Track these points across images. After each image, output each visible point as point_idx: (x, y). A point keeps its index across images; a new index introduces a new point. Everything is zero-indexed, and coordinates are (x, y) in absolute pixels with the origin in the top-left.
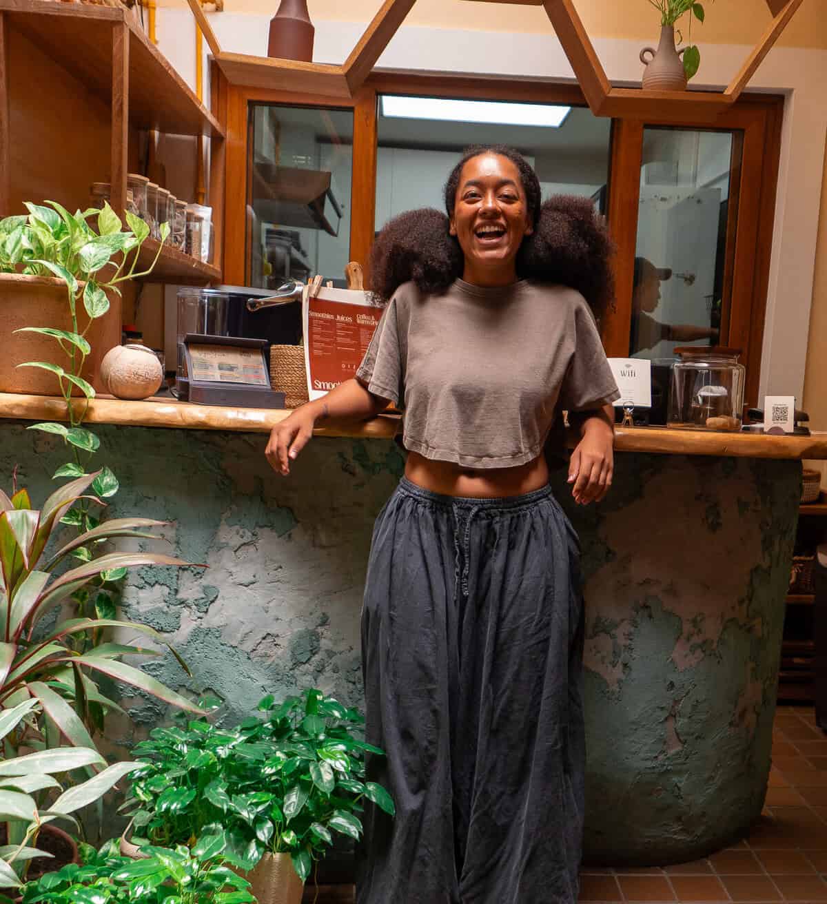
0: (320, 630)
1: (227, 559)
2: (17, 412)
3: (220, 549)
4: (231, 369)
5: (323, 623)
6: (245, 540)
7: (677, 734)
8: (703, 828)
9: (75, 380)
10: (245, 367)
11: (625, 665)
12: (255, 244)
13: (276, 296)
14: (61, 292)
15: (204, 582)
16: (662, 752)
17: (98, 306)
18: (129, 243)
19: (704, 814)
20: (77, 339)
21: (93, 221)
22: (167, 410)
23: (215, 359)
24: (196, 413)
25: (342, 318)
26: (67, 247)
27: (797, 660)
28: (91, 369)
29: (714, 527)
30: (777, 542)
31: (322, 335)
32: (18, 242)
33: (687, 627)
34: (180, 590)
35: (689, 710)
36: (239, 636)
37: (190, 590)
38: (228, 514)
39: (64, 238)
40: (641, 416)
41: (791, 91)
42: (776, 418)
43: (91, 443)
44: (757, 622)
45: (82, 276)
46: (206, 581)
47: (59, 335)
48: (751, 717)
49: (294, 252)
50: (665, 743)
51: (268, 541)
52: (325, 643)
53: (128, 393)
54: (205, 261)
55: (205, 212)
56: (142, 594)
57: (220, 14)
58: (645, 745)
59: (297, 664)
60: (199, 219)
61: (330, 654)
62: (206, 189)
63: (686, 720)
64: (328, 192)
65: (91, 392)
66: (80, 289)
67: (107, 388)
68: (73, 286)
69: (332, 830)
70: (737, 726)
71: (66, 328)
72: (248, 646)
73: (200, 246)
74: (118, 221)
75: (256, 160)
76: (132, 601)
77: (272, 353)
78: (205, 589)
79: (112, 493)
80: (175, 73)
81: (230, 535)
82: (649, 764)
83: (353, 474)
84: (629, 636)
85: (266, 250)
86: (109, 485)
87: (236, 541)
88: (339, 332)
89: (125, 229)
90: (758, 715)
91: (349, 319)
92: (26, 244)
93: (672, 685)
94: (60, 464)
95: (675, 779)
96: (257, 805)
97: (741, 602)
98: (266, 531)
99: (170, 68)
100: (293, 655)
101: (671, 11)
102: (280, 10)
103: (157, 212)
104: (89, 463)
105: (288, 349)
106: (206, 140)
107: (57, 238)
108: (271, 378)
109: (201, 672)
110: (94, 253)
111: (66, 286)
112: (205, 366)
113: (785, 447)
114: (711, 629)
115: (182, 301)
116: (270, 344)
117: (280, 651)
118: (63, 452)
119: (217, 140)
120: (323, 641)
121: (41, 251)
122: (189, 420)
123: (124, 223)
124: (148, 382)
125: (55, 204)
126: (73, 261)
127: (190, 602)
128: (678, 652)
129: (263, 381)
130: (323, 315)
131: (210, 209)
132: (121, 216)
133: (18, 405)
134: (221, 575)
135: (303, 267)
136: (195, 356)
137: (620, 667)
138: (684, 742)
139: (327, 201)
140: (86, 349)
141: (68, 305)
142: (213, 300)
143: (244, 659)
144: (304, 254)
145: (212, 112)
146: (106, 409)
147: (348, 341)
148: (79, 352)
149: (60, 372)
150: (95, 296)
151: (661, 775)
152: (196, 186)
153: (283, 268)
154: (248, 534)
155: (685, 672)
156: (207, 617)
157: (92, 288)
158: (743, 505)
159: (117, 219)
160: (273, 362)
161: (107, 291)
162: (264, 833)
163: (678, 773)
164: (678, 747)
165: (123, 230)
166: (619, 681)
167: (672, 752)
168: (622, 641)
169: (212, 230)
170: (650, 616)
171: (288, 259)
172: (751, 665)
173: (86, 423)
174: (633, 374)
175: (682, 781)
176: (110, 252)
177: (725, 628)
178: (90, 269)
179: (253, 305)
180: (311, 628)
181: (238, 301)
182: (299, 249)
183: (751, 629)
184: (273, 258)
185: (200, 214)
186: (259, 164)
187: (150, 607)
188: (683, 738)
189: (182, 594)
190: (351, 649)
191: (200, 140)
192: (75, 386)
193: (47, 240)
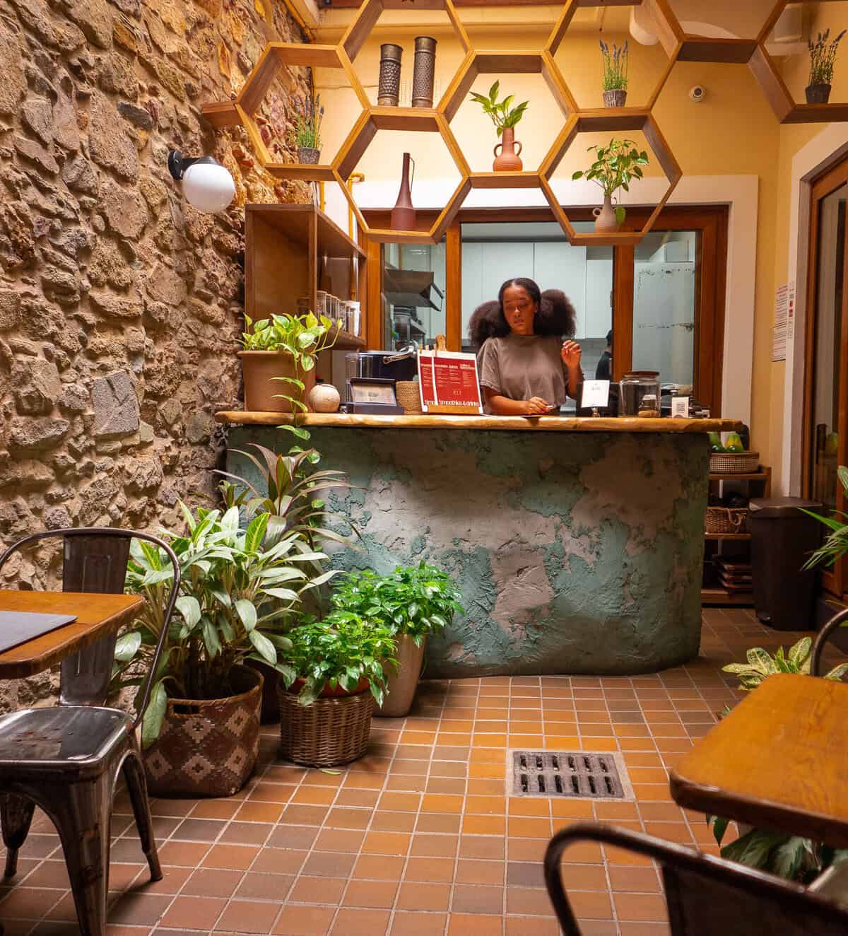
0: (426, 535)
1: (376, 496)
2: (270, 421)
3: (372, 491)
4: (375, 395)
5: (428, 532)
6: (385, 487)
7: (631, 594)
8: (653, 653)
9: (298, 403)
10: (383, 395)
11: (598, 553)
12: (387, 319)
13: (397, 355)
14: (290, 358)
15: (364, 509)
16: (622, 605)
17: (308, 364)
18: (322, 330)
19: (652, 644)
20: (298, 383)
21: (303, 322)
22: (344, 418)
23: (367, 391)
24: (358, 418)
25: (452, 367)
26: (292, 335)
27: (745, 577)
28: (303, 396)
29: (650, 474)
30: (692, 485)
31: (442, 376)
32: (268, 335)
33: (634, 531)
34: (352, 513)
35: (637, 580)
36: (383, 539)
37: (357, 514)
38: (375, 473)
39: (291, 331)
40: (602, 412)
41: (731, 202)
42: (679, 410)
43: (306, 435)
44: (680, 531)
45: (299, 350)
46: (366, 509)
47: (290, 380)
48: (680, 589)
49: (413, 322)
50: (624, 599)
51: (396, 486)
52: (429, 543)
53: (323, 409)
54: (356, 335)
55: (356, 305)
56: (332, 516)
57: (361, 183)
58: (612, 599)
59: (415, 554)
60: (353, 310)
61: (432, 549)
62: (356, 290)
63: (636, 586)
64: (432, 284)
65: (306, 409)
66: (300, 356)
67: (315, 408)
68: (297, 355)
69: (431, 622)
70: (670, 592)
71: (293, 378)
72: (388, 543)
73: (353, 326)
74: (316, 320)
75: (386, 268)
76: (327, 520)
77: (397, 386)
78: (365, 513)
79: (317, 461)
80: (339, 229)
81: (377, 485)
82: (615, 611)
84: (598, 536)
85: (393, 322)
86: (315, 457)
87: (380, 487)
88: (451, 374)
89: (320, 324)
90: (685, 587)
91: (456, 367)
92: (272, 335)
93: (625, 565)
94: (292, 446)
95: (631, 621)
96: (395, 606)
97: (668, 519)
98: (395, 482)
99: (337, 226)
100: (412, 550)
101: (609, 188)
102: (397, 203)
103: (331, 311)
104: (305, 445)
105: (406, 383)
106: (355, 260)
107: (288, 331)
108: (396, 400)
109: (364, 558)
110: (306, 338)
111: (293, 355)
112: (361, 394)
114: (649, 533)
115: (347, 361)
116: (396, 381)
117: (405, 547)
118: (291, 440)
119: (362, 259)
120: (428, 542)
121: (280, 339)
122: (355, 422)
123: (320, 321)
124: (333, 403)
125: (288, 315)
126: (296, 342)
127: (357, 520)
128: (630, 546)
129: (393, 402)
130: (442, 366)
131: (358, 303)
132: (317, 316)
133: (270, 418)
134: (372, 506)
135: (420, 332)
136: (356, 389)
137: (594, 554)
138: (636, 600)
139: (432, 288)
140: (302, 386)
141: (294, 366)
142: (365, 359)
143: (386, 551)
144: (420, 323)
145: (359, 244)
146: (313, 418)
147: (457, 379)
148: (299, 388)
149: (291, 399)
150: (307, 360)
151: (623, 617)
152: (350, 288)
153: (405, 333)
154: (387, 483)
155: (633, 557)
156: (366, 528)
157: (305, 356)
158: (667, 462)
159: (316, 319)
160: (397, 391)
161: (312, 357)
162: (398, 620)
163: (634, 617)
164: (632, 602)
165: (319, 325)
166: (595, 562)
167: (628, 605)
168: (595, 539)
169: (360, 315)
170: (611, 525)
171: (408, 327)
172: (676, 556)
173: (304, 426)
174: (598, 389)
175: (636, 623)
176: (314, 337)
177: (658, 533)
178: (304, 347)
179: (386, 361)
180: (421, 534)
181: (378, 358)
182: (416, 320)
183: (676, 535)
184: (398, 328)
185: (352, 307)
186: (388, 270)
187: (336, 523)
188: (635, 597)
189: (353, 517)
190: (443, 546)
191: (352, 261)
192: (298, 406)
193: (283, 333)
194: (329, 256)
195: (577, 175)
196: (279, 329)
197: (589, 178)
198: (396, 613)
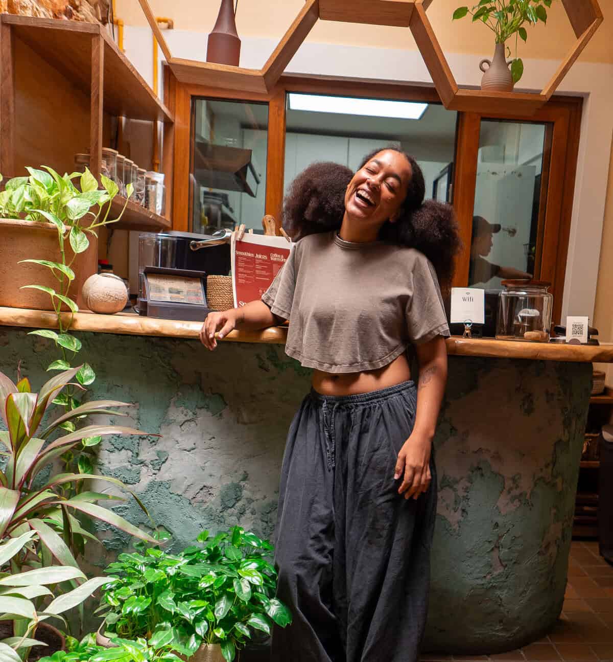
0: (242, 483)
1: (175, 432)
2: (20, 322)
3: (169, 424)
4: (178, 292)
5: (245, 479)
6: (188, 418)
7: (500, 560)
8: (518, 628)
9: (64, 299)
10: (188, 291)
11: (463, 511)
12: (196, 202)
13: (212, 240)
14: (53, 234)
15: (158, 447)
16: (489, 573)
17: (80, 244)
18: (103, 199)
19: (518, 618)
20: (65, 269)
21: (76, 182)
22: (131, 322)
23: (166, 285)
24: (152, 324)
25: (260, 256)
26: (58, 201)
27: (586, 508)
28: (75, 290)
29: (529, 411)
30: (574, 422)
31: (245, 268)
32: (21, 196)
33: (509, 483)
34: (140, 454)
35: (509, 543)
36: (183, 487)
37: (148, 454)
38: (175, 398)
39: (56, 194)
40: (477, 331)
41: (588, 94)
42: (575, 333)
43: (75, 345)
44: (558, 480)
45: (68, 222)
46: (160, 447)
47: (52, 265)
48: (553, 548)
49: (224, 208)
50: (491, 566)
51: (204, 417)
52: (246, 493)
53: (102, 309)
54: (159, 214)
55: (159, 177)
56: (113, 456)
57: (171, 31)
58: (477, 568)
59: (226, 508)
60: (155, 183)
61: (250, 501)
62: (160, 160)
63: (507, 550)
64: (249, 164)
65: (75, 308)
66: (68, 231)
67: (87, 305)
68: (62, 229)
69: (250, 627)
70: (544, 554)
71: (57, 261)
72: (190, 495)
73: (155, 203)
75: (197, 140)
76: (105, 462)
77: (208, 281)
78: (159, 453)
79: (90, 382)
80: (138, 74)
81: (177, 414)
82: (479, 582)
83: (267, 370)
84: (466, 490)
85: (203, 207)
86: (88, 375)
87: (182, 418)
88: (258, 267)
89: (101, 188)
91: (265, 257)
92: (28, 198)
93: (497, 525)
94: (53, 360)
95: (498, 592)
96: (196, 609)
97: (547, 466)
98: (204, 411)
99: (134, 69)
100: (223, 502)
101: (503, 33)
102: (216, 27)
103: (124, 177)
104: (74, 360)
105: (221, 278)
106: (160, 124)
107: (50, 194)
108: (207, 300)
109: (156, 513)
110: (78, 206)
111: (56, 229)
112: (159, 290)
113: (581, 354)
114: (526, 485)
115: (142, 242)
116: (206, 275)
117: (213, 499)
118: (54, 352)
119: (168, 124)
120: (244, 492)
121: (40, 204)
122: (147, 330)
123: (100, 184)
124: (117, 301)
125: (49, 169)
126: (62, 212)
127: (147, 462)
128: (503, 501)
129: (201, 301)
130: (245, 254)
131: (162, 176)
133: (21, 317)
134: (170, 443)
135: (230, 219)
136: (151, 282)
137: (460, 512)
138: (505, 566)
139: (249, 171)
140: (71, 276)
141: (58, 243)
142: (165, 242)
143: (186, 504)
144: (231, 210)
145: (164, 103)
146: (86, 321)
147: (264, 273)
148: (67, 278)
149: (52, 293)
150: (79, 237)
151: (488, 589)
152: (153, 158)
153: (216, 220)
154: (191, 413)
155: (505, 516)
156: (159, 474)
157: (76, 231)
158: (549, 396)
159: (95, 181)
160: (209, 288)
161: (87, 234)
162: (201, 629)
163: (500, 588)
164: (500, 570)
165: (99, 189)
166: (459, 522)
167: (496, 573)
168: (461, 493)
169: (164, 190)
170: (482, 475)
171: (219, 214)
172: (554, 511)
173: (71, 331)
174: (471, 299)
175: (503, 594)
176: (89, 205)
177: (535, 485)
178: (74, 217)
179: (195, 246)
180: (236, 482)
181: (184, 242)
182: (227, 205)
183: (554, 485)
184: (208, 213)
185: (155, 179)
186: (199, 143)
187: (118, 466)
188: (504, 563)
189: (142, 457)
190: (265, 497)
191: (156, 124)
192: (63, 303)
193: (43, 195)
194: (128, 117)
195: (460, 13)
196: (37, 188)
197: (476, 17)
198: (197, 620)
